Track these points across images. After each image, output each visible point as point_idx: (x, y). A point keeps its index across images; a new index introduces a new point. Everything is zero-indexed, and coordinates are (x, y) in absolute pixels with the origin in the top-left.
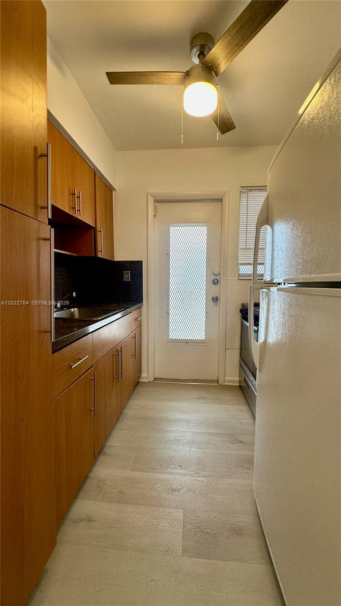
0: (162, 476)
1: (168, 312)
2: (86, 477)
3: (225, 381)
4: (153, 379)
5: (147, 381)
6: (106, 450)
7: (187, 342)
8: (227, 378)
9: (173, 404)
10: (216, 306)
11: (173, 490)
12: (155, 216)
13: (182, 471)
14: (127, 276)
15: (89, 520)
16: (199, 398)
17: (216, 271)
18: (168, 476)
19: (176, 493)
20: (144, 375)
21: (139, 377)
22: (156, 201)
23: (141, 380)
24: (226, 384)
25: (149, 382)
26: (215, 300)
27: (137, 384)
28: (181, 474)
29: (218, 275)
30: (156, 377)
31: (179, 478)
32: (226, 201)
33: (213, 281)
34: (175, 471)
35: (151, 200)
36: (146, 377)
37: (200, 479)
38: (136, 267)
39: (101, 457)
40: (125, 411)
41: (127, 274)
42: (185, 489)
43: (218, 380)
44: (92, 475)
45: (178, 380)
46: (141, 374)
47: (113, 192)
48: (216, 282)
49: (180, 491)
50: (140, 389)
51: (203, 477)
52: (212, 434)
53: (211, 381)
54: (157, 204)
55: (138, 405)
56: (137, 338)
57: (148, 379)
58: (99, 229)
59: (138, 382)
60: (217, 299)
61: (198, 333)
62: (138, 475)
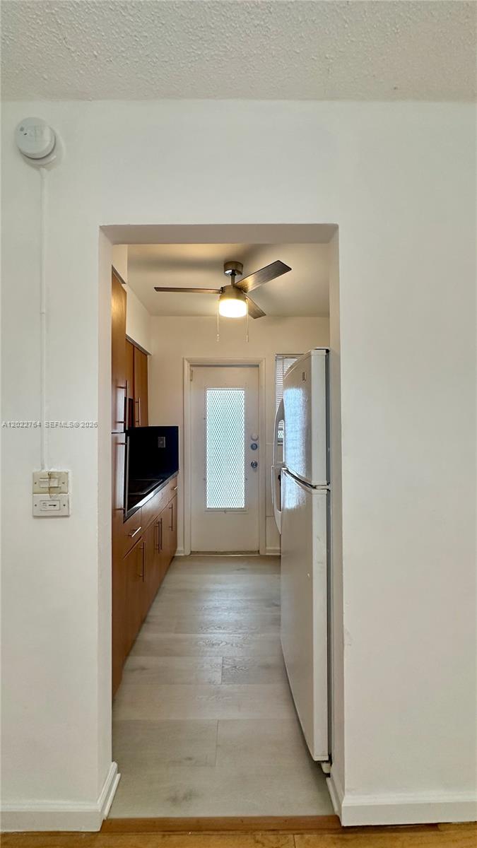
0: (202, 636)
1: (205, 479)
2: (134, 642)
3: (266, 551)
4: (189, 553)
5: (183, 555)
6: (148, 619)
7: (225, 511)
8: (268, 548)
9: (212, 576)
10: (256, 471)
11: (213, 645)
12: (191, 380)
13: (221, 631)
14: (162, 442)
15: (143, 669)
16: (238, 570)
17: (255, 436)
18: (209, 635)
19: (216, 647)
20: (180, 548)
21: (175, 551)
22: (191, 365)
23: (177, 555)
24: (267, 554)
25: (186, 556)
26: (254, 465)
27: (173, 558)
28: (220, 633)
29: (257, 439)
30: (193, 550)
31: (218, 636)
32: (263, 367)
33: (252, 446)
34: (215, 631)
35: (187, 365)
36: (182, 550)
37: (238, 635)
38: (171, 433)
39: (145, 625)
40: (163, 586)
41: (162, 440)
42: (224, 643)
43: (259, 551)
44: (138, 639)
45: (216, 553)
46: (176, 547)
47: (148, 356)
48: (254, 447)
49: (219, 645)
50: (176, 564)
51: (239, 634)
52: (249, 600)
53: (252, 552)
54: (193, 369)
55: (177, 579)
56: (173, 508)
57: (184, 553)
58: (136, 400)
59: (174, 557)
60: (256, 465)
61: (237, 500)
62: (181, 636)
